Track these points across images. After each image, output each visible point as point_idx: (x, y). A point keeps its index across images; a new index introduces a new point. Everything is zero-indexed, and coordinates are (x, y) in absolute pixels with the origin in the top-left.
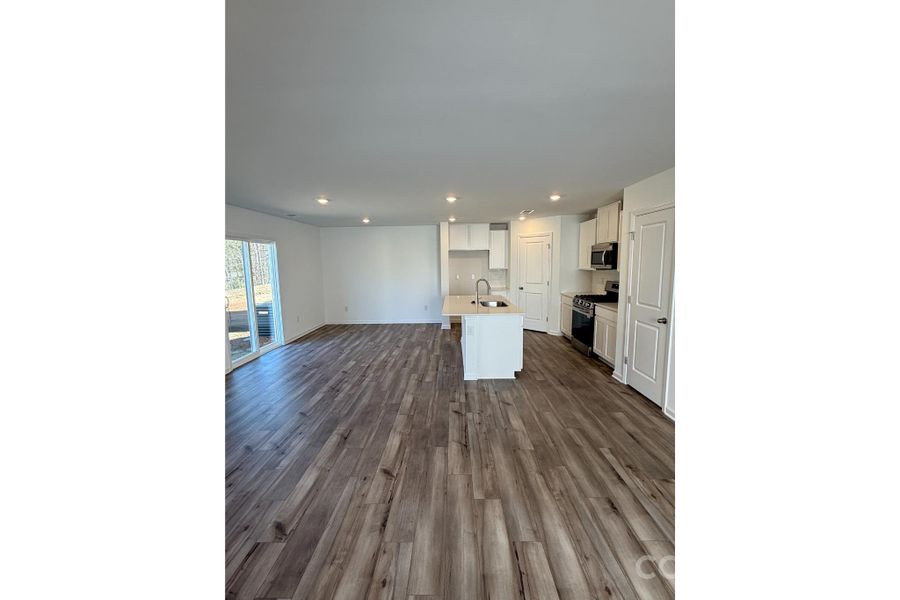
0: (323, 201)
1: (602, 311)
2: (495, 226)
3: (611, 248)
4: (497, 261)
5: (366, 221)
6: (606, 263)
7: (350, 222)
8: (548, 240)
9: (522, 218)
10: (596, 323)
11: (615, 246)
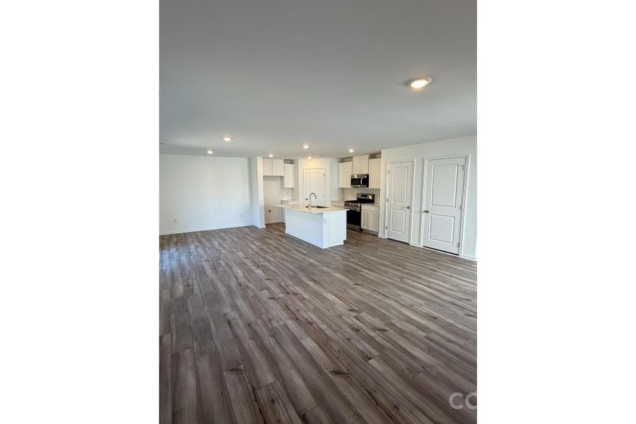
0: (228, 139)
1: (365, 208)
2: (286, 161)
3: (366, 177)
4: (289, 183)
5: (210, 152)
6: (363, 184)
7: (201, 152)
8: (323, 171)
9: (310, 158)
10: (362, 213)
11: (368, 176)
